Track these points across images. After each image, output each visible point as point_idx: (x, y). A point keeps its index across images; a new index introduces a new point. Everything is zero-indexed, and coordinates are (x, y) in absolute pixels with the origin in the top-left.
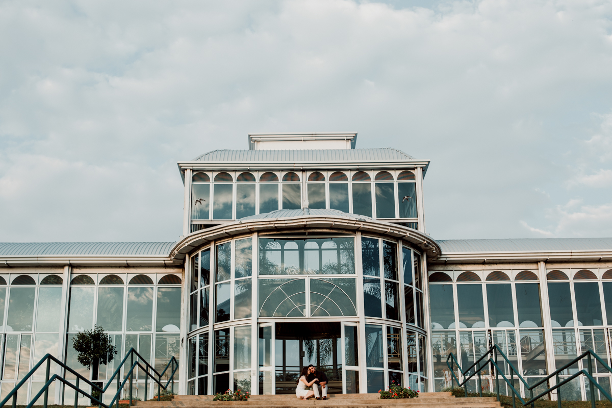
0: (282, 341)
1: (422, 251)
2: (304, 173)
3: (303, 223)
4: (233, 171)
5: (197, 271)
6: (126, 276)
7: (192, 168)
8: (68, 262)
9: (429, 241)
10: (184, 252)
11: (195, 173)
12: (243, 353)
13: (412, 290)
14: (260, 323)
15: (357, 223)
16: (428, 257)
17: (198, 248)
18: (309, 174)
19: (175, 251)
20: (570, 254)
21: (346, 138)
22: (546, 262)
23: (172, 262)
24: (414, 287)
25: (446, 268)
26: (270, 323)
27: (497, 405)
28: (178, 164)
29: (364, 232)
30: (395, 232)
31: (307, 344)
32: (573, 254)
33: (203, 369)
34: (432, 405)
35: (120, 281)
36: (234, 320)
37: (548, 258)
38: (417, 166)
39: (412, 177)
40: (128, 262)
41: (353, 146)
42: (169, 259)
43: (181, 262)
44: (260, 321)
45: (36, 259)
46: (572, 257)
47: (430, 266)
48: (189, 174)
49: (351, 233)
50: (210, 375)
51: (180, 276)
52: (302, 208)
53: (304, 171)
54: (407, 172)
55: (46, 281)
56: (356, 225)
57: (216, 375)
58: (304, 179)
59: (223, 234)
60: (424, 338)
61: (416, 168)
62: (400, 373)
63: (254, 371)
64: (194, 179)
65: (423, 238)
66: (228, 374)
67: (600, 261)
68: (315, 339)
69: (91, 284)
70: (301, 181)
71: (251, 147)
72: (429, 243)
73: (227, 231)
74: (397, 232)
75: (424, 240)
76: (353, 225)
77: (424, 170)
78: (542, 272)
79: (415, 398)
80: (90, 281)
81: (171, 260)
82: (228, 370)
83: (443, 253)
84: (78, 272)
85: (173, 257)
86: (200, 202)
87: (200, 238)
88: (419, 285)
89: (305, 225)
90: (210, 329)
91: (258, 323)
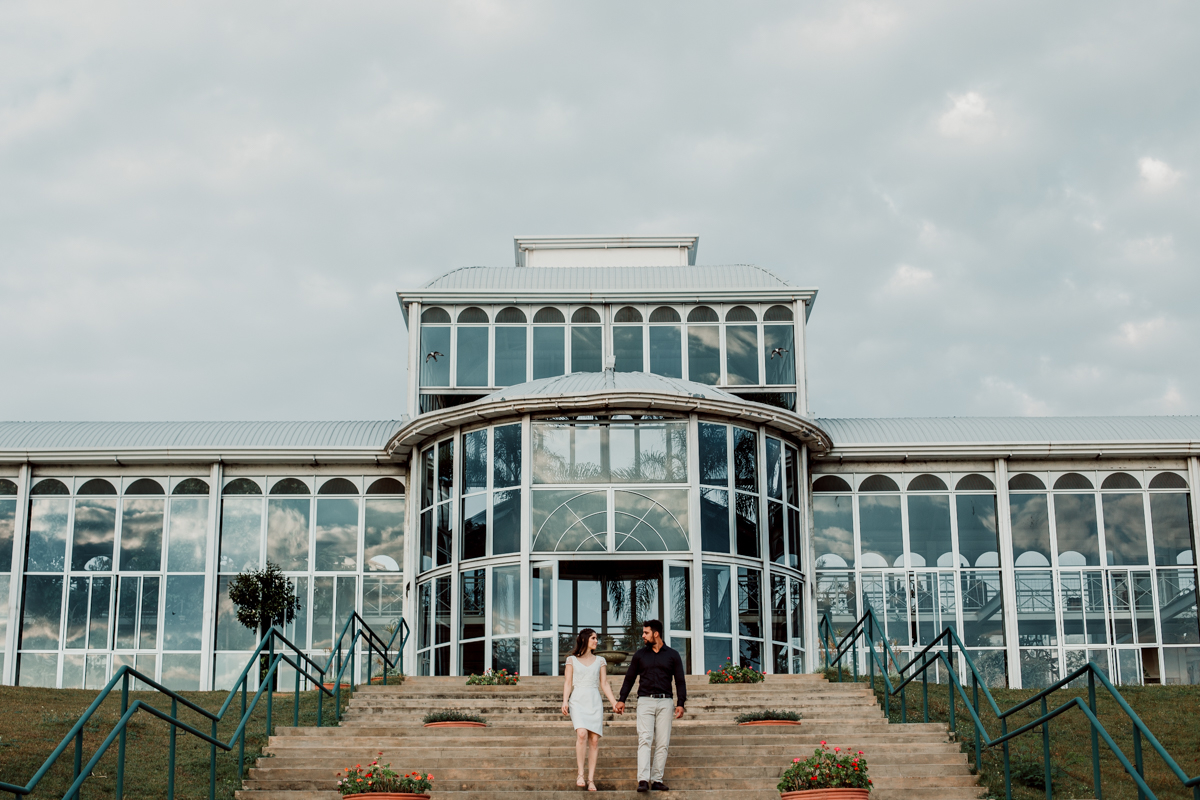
0: (571, 582)
1: (799, 443)
2: (607, 309)
3: (604, 402)
4: (490, 304)
5: (431, 473)
6: (314, 481)
7: (420, 300)
8: (219, 458)
9: (810, 428)
10: (410, 443)
11: (426, 308)
12: (506, 606)
13: (781, 509)
14: (534, 562)
15: (691, 400)
16: (809, 452)
17: (433, 437)
18: (615, 310)
19: (395, 441)
20: (1048, 448)
21: (679, 245)
22: (1009, 460)
23: (388, 458)
24: (785, 503)
25: (841, 468)
26: (550, 562)
27: (868, 693)
28: (398, 293)
29: (702, 414)
30: (753, 414)
31: (615, 589)
32: (1052, 448)
33: (444, 633)
34: (777, 692)
35: (304, 489)
36: (492, 556)
37: (1011, 453)
38: (796, 298)
39: (789, 316)
40: (317, 457)
41: (692, 262)
42: (385, 453)
43: (405, 458)
44: (534, 558)
45: (166, 453)
46: (1051, 452)
47: (813, 465)
48: (415, 311)
49: (681, 416)
50: (455, 643)
51: (402, 480)
52: (603, 370)
53: (607, 305)
54: (779, 310)
55: (181, 489)
56: (689, 405)
57: (465, 644)
58: (607, 320)
59: (474, 416)
60: (801, 585)
61: (795, 301)
62: (758, 643)
63: (524, 637)
64: (424, 319)
65: (800, 423)
66: (483, 642)
67: (1098, 459)
68: (627, 579)
69: (257, 493)
70: (602, 321)
71: (520, 263)
72: (810, 431)
73: (480, 413)
74: (756, 415)
75: (802, 427)
76: (684, 404)
77: (808, 304)
78: (1001, 476)
79: (760, 682)
80: (254, 489)
81: (388, 455)
82: (483, 635)
83: (835, 445)
84: (235, 474)
85: (390, 451)
86: (434, 357)
87: (436, 423)
88: (794, 499)
89: (607, 405)
90: (453, 569)
91: (530, 561)
